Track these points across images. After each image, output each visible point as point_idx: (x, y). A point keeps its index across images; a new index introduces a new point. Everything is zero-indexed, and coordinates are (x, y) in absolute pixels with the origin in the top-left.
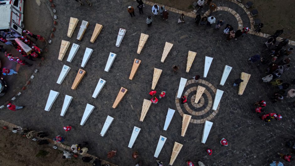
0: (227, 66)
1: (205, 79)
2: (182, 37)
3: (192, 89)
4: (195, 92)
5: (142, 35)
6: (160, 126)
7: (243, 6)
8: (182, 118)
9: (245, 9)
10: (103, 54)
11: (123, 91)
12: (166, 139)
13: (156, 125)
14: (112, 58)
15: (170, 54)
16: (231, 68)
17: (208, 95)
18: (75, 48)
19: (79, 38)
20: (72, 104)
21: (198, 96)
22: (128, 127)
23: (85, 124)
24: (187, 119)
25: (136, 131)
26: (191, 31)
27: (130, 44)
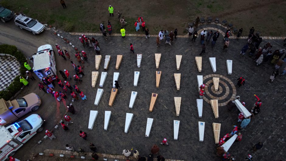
1: (215, 73)
3: (209, 82)
4: (212, 84)
5: (156, 55)
6: (195, 116)
7: (220, 25)
9: (223, 26)
11: (154, 96)
12: (204, 123)
13: (191, 116)
14: (137, 75)
16: (232, 61)
18: (104, 75)
19: (106, 67)
22: (168, 124)
24: (215, 103)
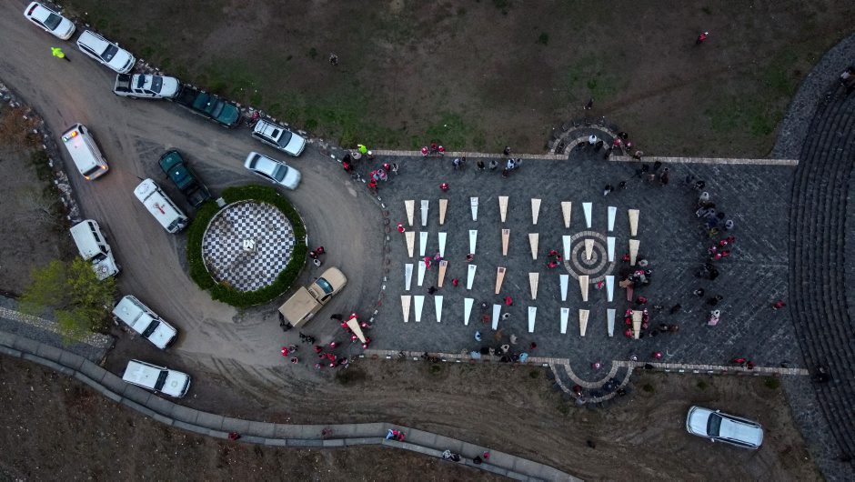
0: (610, 208)
1: (590, 229)
2: (547, 188)
3: (579, 245)
4: (583, 248)
5: (501, 198)
6: (556, 299)
7: (606, 130)
8: (578, 282)
9: (610, 133)
10: (461, 235)
11: (501, 271)
12: (568, 309)
13: (552, 299)
14: (473, 235)
15: (541, 212)
16: (615, 208)
17: (599, 246)
19: (424, 224)
20: (445, 305)
21: (589, 252)
22: (521, 311)
23: (469, 323)
24: (585, 280)
25: (532, 312)
26: (555, 177)
27: (489, 213)
